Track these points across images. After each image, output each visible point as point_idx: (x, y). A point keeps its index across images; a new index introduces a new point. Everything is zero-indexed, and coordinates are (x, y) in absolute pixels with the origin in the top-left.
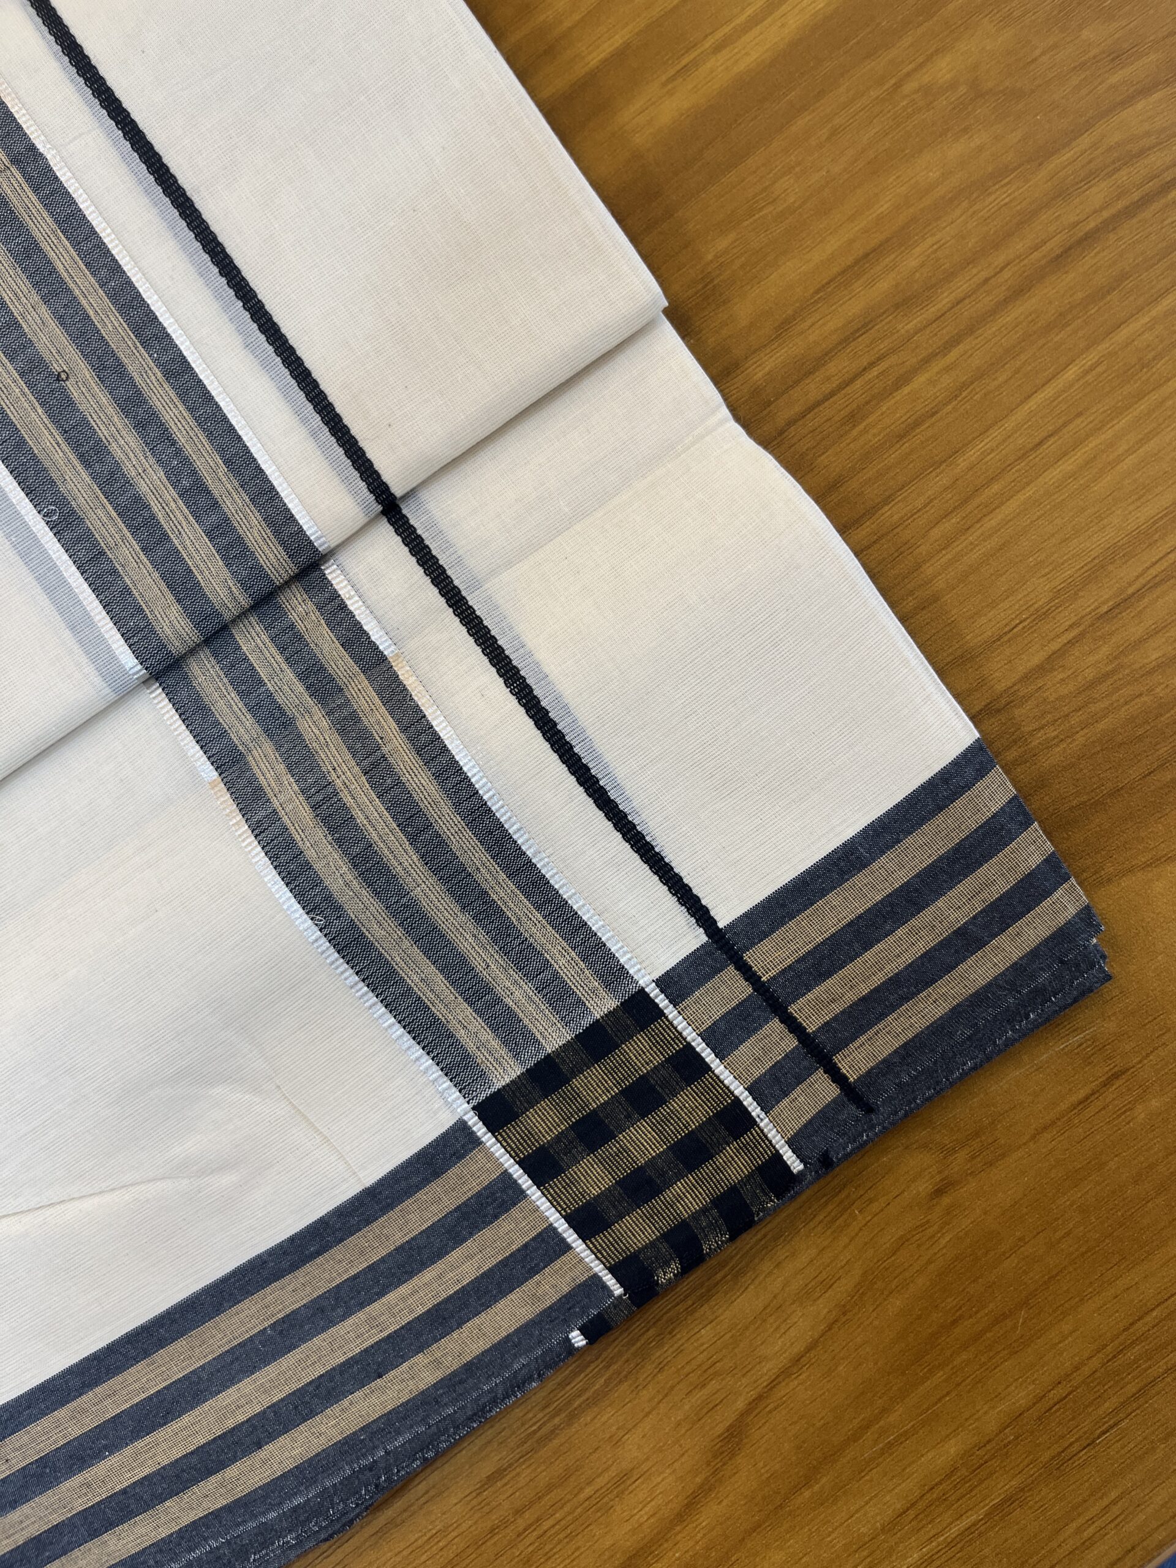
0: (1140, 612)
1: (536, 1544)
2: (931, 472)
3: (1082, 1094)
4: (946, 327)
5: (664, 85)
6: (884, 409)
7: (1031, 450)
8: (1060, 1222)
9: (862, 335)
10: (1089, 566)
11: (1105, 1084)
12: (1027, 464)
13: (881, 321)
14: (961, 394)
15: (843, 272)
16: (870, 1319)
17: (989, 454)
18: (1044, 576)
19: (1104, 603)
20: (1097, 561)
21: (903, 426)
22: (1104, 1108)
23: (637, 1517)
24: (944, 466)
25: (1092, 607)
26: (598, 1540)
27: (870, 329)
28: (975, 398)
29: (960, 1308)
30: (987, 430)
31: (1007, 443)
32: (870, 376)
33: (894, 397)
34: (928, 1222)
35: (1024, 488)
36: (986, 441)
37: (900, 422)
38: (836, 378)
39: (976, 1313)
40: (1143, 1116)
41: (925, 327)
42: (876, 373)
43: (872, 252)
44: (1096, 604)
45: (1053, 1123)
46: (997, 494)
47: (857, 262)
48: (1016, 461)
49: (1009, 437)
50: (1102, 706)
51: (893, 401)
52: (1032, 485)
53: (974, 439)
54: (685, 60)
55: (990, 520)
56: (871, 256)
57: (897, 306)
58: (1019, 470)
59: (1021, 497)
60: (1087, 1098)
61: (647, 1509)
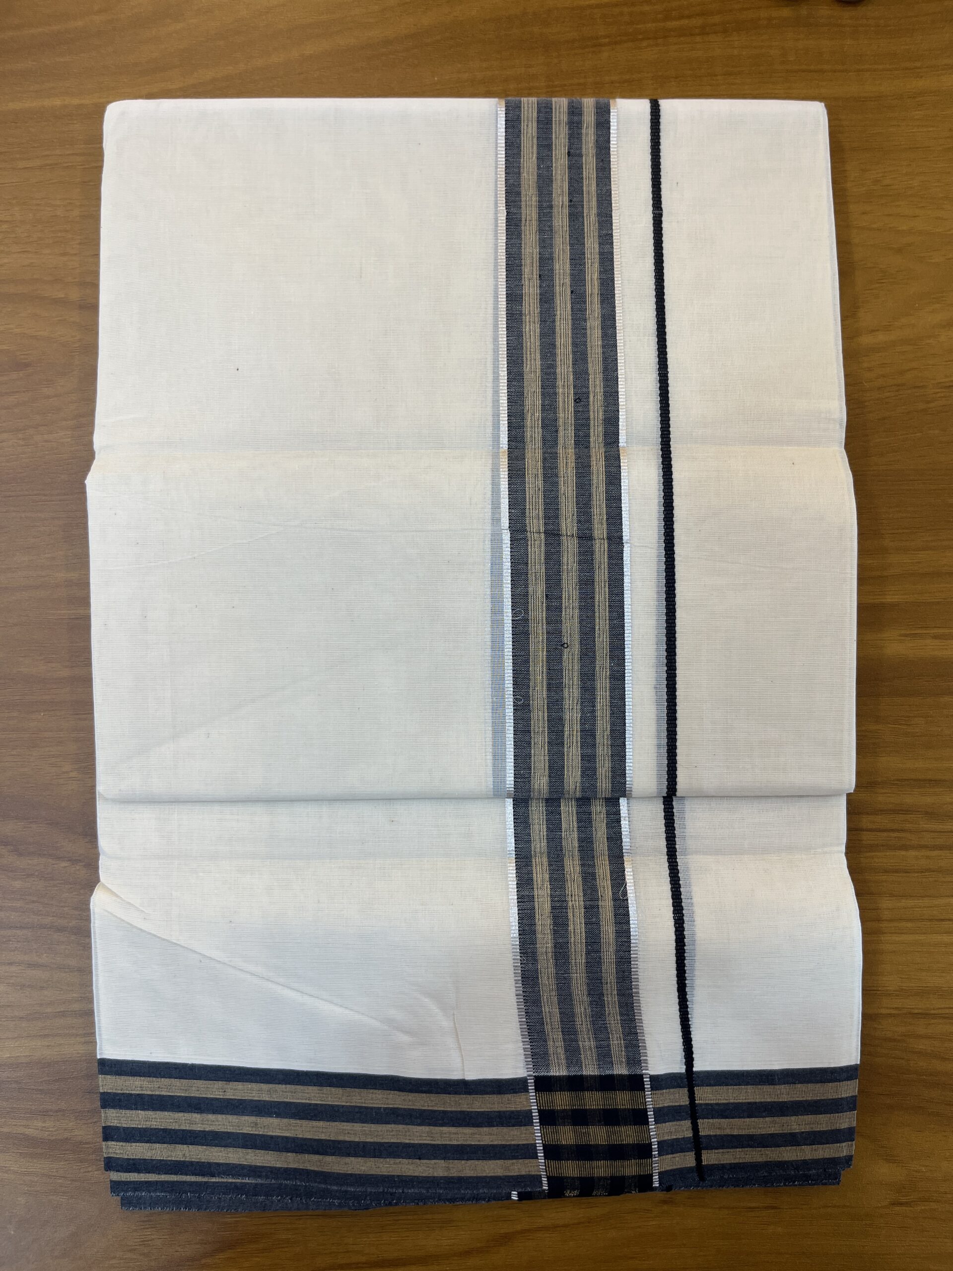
0: (930, 1024)
1: (391, 1222)
2: (887, 897)
3: (753, 1205)
4: (940, 838)
5: (901, 635)
6: (888, 854)
7: (936, 920)
8: (705, 1249)
9: (902, 814)
10: (923, 988)
11: (767, 1208)
12: (930, 924)
13: (915, 814)
14: (925, 873)
15: (915, 780)
16: (598, 1232)
17: (917, 908)
18: (900, 978)
19: (917, 1009)
20: (928, 989)
21: (891, 867)
22: (758, 1217)
23: (442, 1241)
24: (895, 898)
25: (911, 1007)
26: (419, 1239)
27: (908, 814)
28: (930, 879)
29: (638, 1254)
30: (924, 897)
31: (929, 909)
32: (892, 835)
33: (895, 852)
34: (651, 1210)
35: (921, 934)
36: (921, 901)
37: (889, 864)
38: (878, 824)
39: (644, 1260)
40: (771, 1231)
41: (932, 832)
42: (896, 835)
43: (933, 781)
44: (914, 1006)
45: (733, 1208)
46: (908, 927)
47: (925, 780)
48: (927, 919)
49: (931, 907)
50: (884, 1052)
51: (894, 853)
52: (926, 935)
53: (916, 896)
54: (916, 632)
55: (897, 937)
56: (932, 782)
57: (927, 813)
58: (925, 925)
59: (917, 937)
60: (754, 1208)
61: (449, 1241)
